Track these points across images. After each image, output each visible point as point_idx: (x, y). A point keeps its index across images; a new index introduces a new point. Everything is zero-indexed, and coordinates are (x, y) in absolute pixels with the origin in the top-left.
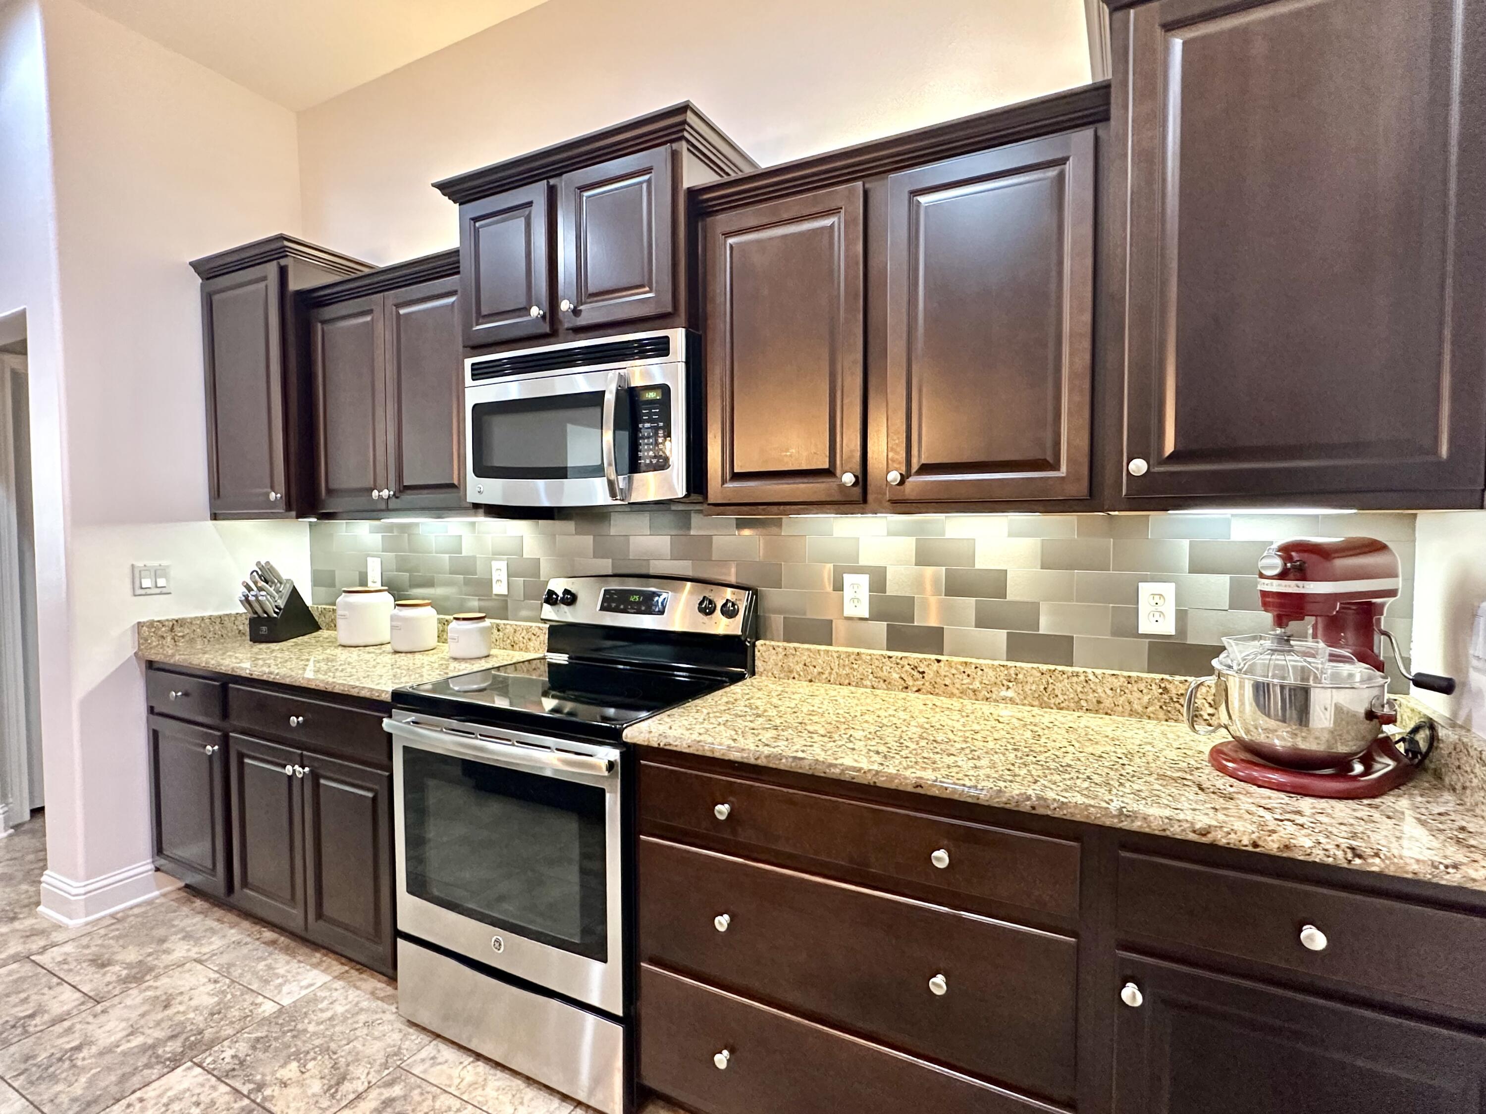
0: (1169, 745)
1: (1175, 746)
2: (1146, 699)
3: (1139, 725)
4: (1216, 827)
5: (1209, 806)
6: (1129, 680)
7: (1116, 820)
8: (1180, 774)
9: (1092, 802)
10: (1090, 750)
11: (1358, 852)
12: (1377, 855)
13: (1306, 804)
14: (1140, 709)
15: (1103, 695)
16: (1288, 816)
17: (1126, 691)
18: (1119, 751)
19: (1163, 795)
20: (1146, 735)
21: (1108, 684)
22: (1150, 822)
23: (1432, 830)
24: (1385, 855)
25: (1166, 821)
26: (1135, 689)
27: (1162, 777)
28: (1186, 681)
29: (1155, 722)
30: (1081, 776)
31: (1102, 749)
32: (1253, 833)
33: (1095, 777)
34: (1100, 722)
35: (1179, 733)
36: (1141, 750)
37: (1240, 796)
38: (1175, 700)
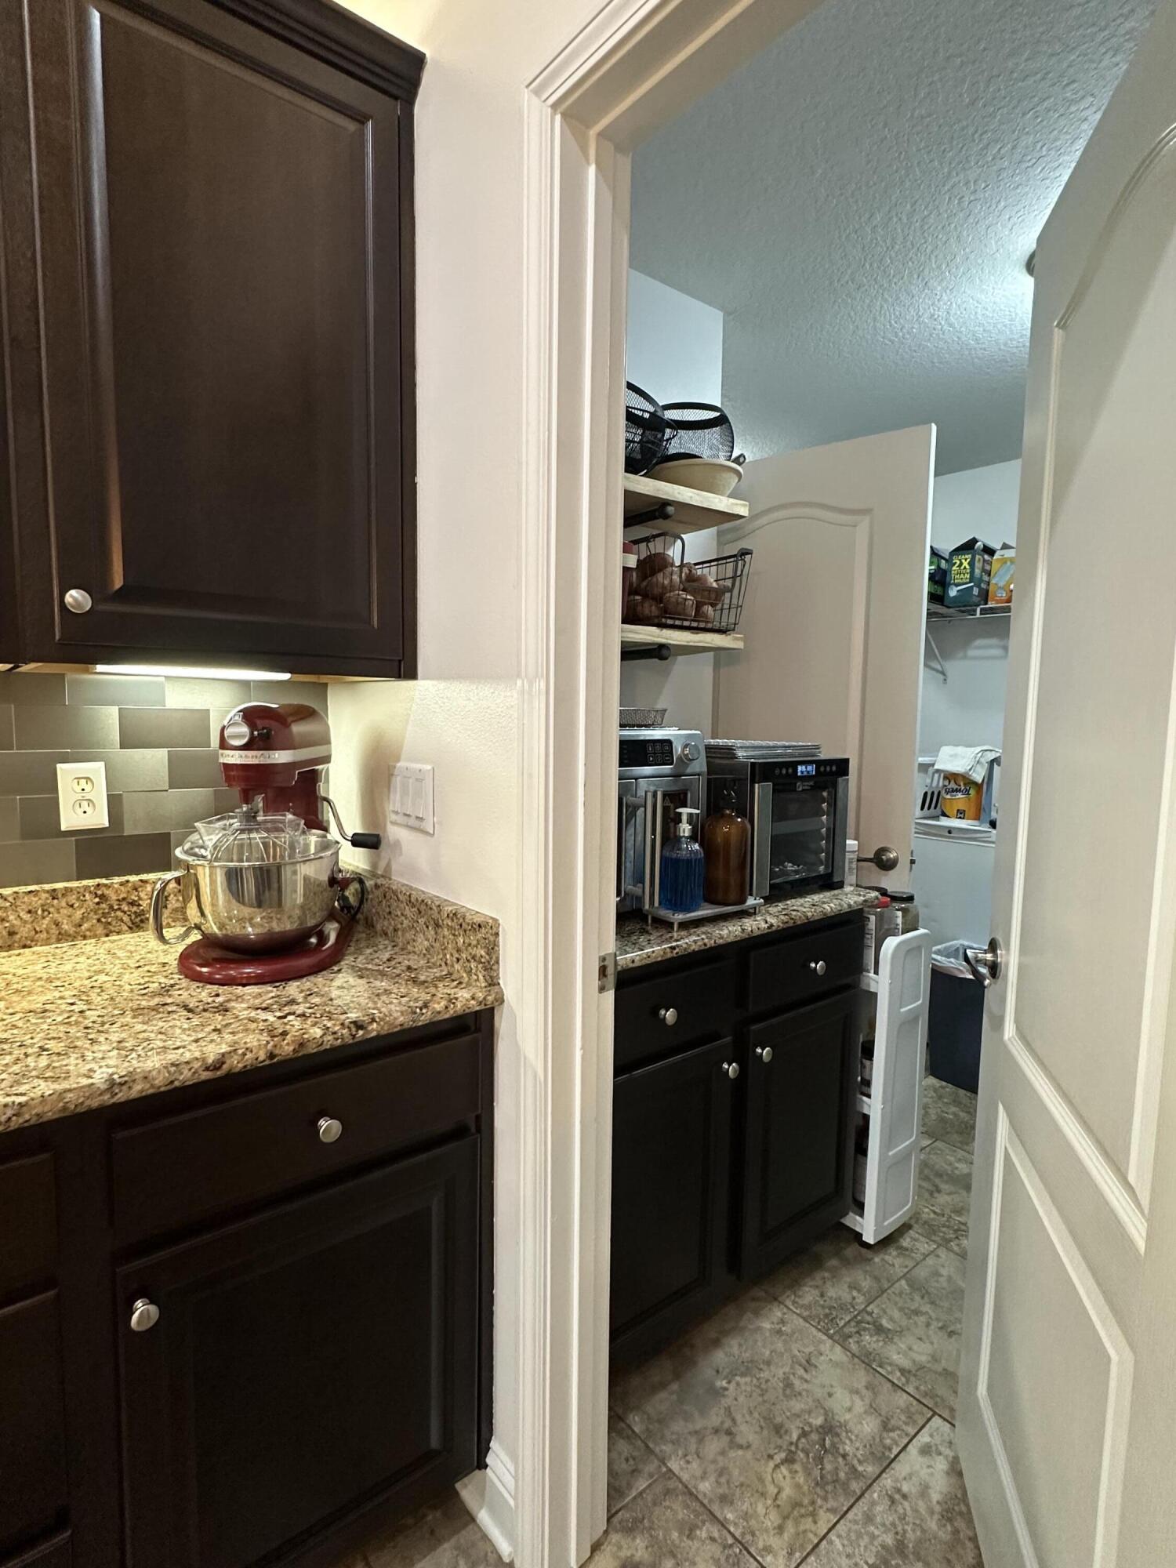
0: (125, 966)
1: (133, 966)
2: (79, 914)
3: (74, 951)
4: (230, 1052)
5: (208, 1029)
6: (54, 894)
7: (106, 1097)
8: (156, 1000)
9: (65, 1085)
10: (25, 1005)
11: (359, 1023)
12: (373, 1020)
13: (293, 989)
14: (72, 930)
15: (17, 923)
16: (287, 1010)
17: (51, 910)
18: (67, 994)
19: (152, 1035)
20: (90, 961)
21: (24, 907)
22: (154, 1079)
23: (392, 978)
24: (379, 1017)
25: (173, 1069)
26: (64, 904)
27: (138, 1012)
28: (128, 881)
29: (93, 941)
30: (30, 1051)
31: (43, 999)
32: (268, 1043)
33: (51, 1045)
34: (19, 961)
35: (129, 948)
36: (94, 984)
37: (233, 1004)
38: (116, 907)
